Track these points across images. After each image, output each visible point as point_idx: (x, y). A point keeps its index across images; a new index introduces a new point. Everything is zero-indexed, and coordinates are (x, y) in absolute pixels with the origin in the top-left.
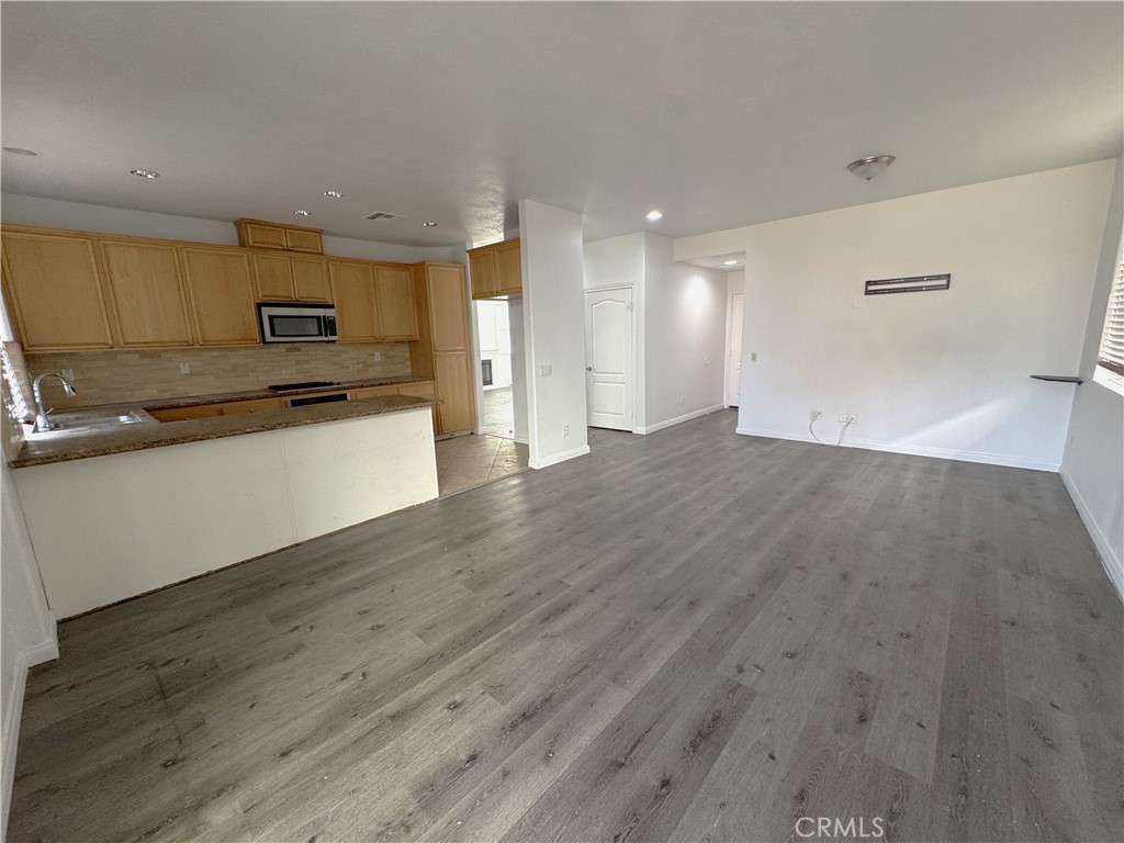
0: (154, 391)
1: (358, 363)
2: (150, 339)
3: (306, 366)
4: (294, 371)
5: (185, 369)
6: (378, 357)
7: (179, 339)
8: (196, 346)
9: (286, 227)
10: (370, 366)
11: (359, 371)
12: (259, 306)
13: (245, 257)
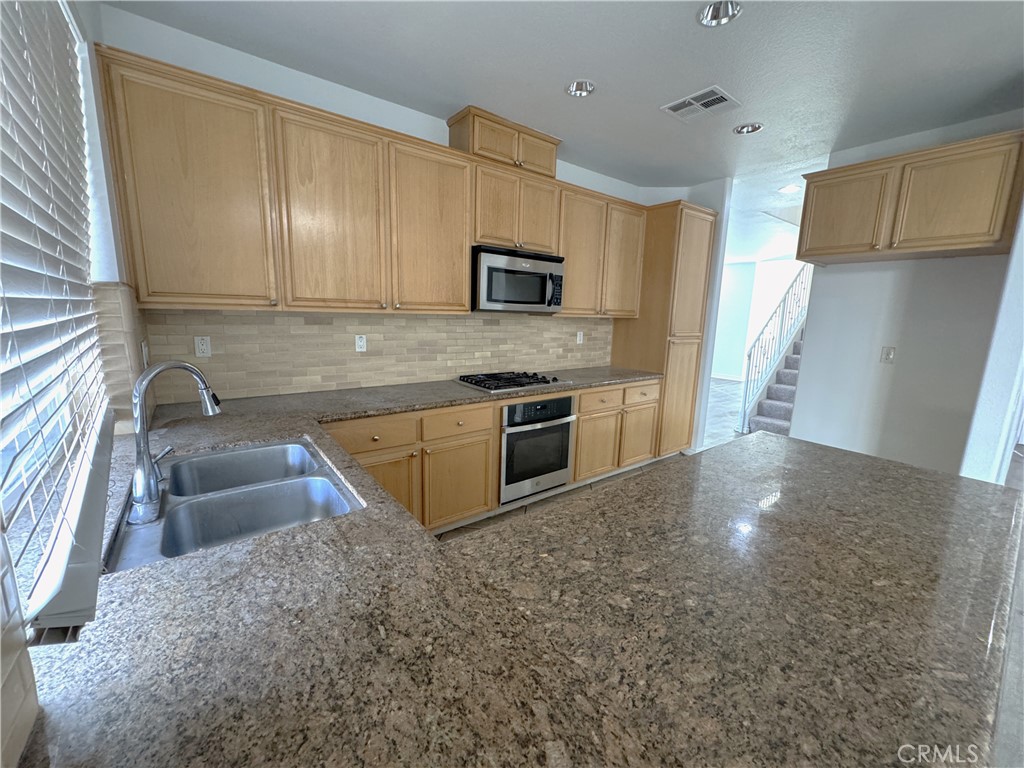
0: (318, 378)
1: (559, 347)
2: (330, 294)
3: (503, 347)
4: (489, 354)
5: (361, 345)
6: (580, 339)
7: (367, 297)
8: (389, 311)
9: (520, 130)
10: (571, 350)
11: (558, 357)
12: (476, 251)
13: (468, 168)
